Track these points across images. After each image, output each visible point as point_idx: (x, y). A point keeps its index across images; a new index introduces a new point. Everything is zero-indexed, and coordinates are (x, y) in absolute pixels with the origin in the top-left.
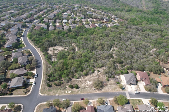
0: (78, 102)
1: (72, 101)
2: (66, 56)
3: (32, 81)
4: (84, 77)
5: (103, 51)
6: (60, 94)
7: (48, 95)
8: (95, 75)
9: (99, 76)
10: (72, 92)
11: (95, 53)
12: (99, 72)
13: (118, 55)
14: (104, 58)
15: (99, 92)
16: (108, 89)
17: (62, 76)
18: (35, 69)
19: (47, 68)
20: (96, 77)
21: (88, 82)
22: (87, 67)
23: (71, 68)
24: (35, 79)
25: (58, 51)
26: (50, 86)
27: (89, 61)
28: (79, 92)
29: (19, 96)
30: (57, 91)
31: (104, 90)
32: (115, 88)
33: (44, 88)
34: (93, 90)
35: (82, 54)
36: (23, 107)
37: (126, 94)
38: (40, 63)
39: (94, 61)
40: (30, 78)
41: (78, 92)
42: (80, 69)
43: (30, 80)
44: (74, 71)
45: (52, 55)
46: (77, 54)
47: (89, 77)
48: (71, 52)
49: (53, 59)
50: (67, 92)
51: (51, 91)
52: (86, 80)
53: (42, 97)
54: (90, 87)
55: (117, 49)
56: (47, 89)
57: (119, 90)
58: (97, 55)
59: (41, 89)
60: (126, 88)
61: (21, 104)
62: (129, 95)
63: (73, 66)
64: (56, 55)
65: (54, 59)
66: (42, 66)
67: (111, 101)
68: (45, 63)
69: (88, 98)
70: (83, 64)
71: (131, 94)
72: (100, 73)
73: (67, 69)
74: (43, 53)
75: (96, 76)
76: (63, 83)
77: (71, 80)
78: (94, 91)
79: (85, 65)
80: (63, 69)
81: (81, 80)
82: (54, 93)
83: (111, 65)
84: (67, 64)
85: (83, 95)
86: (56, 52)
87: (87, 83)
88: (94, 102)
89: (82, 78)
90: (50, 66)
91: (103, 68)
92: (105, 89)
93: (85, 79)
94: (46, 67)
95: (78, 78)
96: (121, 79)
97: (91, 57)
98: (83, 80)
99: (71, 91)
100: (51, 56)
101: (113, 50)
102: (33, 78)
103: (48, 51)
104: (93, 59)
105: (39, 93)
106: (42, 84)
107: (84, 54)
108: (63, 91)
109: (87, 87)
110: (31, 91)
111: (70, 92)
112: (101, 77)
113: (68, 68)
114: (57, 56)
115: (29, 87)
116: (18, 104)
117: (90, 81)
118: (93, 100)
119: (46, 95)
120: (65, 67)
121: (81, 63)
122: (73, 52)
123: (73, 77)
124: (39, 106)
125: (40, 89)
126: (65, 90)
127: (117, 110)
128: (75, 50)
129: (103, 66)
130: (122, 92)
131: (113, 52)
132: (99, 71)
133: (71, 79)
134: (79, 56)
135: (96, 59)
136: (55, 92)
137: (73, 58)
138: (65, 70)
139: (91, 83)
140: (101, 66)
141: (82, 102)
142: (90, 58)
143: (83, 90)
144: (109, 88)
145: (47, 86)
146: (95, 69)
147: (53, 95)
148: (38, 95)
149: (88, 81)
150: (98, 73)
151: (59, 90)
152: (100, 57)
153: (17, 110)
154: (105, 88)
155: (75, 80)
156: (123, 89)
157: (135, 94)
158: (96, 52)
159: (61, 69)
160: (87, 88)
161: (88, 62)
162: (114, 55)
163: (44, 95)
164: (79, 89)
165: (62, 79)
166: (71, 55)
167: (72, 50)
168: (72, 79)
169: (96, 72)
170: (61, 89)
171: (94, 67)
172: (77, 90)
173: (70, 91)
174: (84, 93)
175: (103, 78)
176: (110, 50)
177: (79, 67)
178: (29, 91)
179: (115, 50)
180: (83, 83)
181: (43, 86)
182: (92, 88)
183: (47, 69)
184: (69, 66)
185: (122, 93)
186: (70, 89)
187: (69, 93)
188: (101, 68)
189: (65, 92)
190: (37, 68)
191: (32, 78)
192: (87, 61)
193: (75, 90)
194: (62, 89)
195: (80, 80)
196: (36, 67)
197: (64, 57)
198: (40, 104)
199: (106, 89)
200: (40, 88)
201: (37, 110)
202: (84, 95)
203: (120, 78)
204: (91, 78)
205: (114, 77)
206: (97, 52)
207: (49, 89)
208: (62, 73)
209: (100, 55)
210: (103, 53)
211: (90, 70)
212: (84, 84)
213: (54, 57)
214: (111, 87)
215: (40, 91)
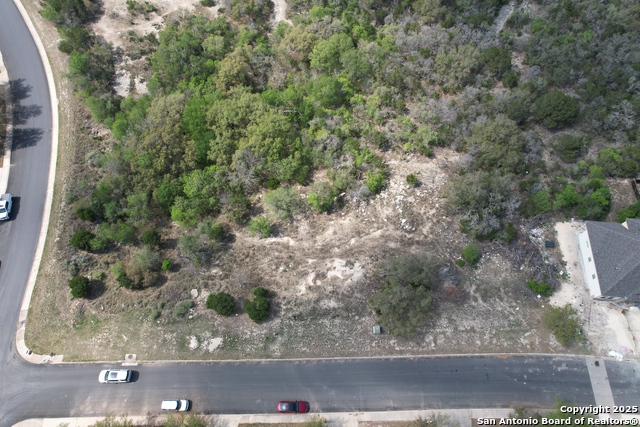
1: (223, 417)
2: (209, 63)
4: (312, 225)
5: (452, 24)
6: (150, 359)
7: (74, 357)
8: (385, 212)
9: (415, 222)
10: (231, 343)
11: (399, 43)
12: (418, 185)
13: (549, 66)
14: (451, 83)
16: (473, 330)
17: (175, 211)
18: (2, 154)
19: (82, 141)
20: (391, 227)
21: (337, 269)
22: (339, 151)
23: (230, 162)
25: (158, 19)
26: (89, 290)
27: (356, 98)
28: (276, 348)
30: (135, 335)
32: (516, 329)
33: (53, 307)
34: (365, 332)
35: (309, 49)
37: (587, 376)
38: (36, 111)
39: (387, 101)
41: (265, 348)
42: (292, 162)
44: (248, 180)
45: (119, 53)
46: (282, 45)
47: (346, 221)
48: (241, 27)
49: (124, 81)
50: (193, 344)
51: (95, 330)
52: (325, 252)
54: (351, 305)
55: (544, 14)
56: (67, 310)
57: (546, 347)
58: (412, 59)
59: (30, 311)
60: (590, 332)
62: (614, 386)
63: (242, 144)
64: (143, 53)
65: (133, 77)
66: (51, 131)
68: (68, 112)
69: (333, 393)
70: (312, 123)
71: (628, 385)
72: (424, 200)
73: (203, 163)
75: (394, 221)
76: (174, 268)
77: (232, 238)
78: (372, 339)
79: (323, 134)
80: (173, 167)
81: (292, 243)
82: (115, 347)
83: (504, 142)
84: (204, 128)
85: (300, 367)
86: (145, 28)
87: (330, 274)
89: (304, 227)
90: (103, 132)
91: (441, 155)
92: (449, 331)
93: (320, 240)
94: (71, 139)
95: (274, 231)
96: (560, 255)
97: (371, 72)
98: (306, 244)
99: (225, 334)
100: (112, 62)
101: (510, 23)
103: (95, 19)
104: (384, 89)
106: (39, 276)
107: (323, 48)
108: (168, 336)
109: (332, 304)
111: (217, 342)
112: (425, 230)
113: (211, 156)
114: (153, 56)
117: (350, 256)
118: (366, 416)
119: (58, 359)
120: (191, 147)
121: (300, 119)
122: (252, 29)
125: (23, 317)
126: (183, 328)
128: (266, 17)
129: (442, 144)
130: (559, 363)
131: (513, 36)
132: (414, 181)
133: (224, 237)
134: (294, 63)
135: (404, 88)
136: (119, 337)
137: (252, 80)
138: (189, 170)
139: (357, 273)
140: (432, 143)
142: (359, 82)
143: (301, 330)
144: (477, 324)
145: (68, 291)
146: (393, 161)
149: (341, 256)
150: (411, 199)
151: (146, 326)
152: (426, 69)
154: (451, 321)
155: (256, 241)
158: (401, 33)
159: (160, 163)
160: (326, 313)
161: (348, 106)
162: (517, 61)
163: (46, 358)
164: (276, 323)
165: (173, 236)
166: (238, 49)
167: (249, 11)
168: (238, 234)
169: (397, 186)
170: (158, 316)
171: (385, 145)
172: (263, 329)
173: (215, 334)
174: (306, 355)
176: (491, 22)
177: (283, 153)
179: (526, 21)
180: (305, 274)
181: (42, 293)
182: (361, 315)
183: (79, 158)
184: (217, 147)
185: (564, 367)
186: (219, 320)
187: (211, 348)
188: (431, 156)
189: (183, 344)
190: (13, 148)
192: (340, 100)
193: (247, 327)
194: (165, 312)
195: (287, 247)
196: (8, 143)
197: (194, 66)
199: (456, 329)
200: (26, 306)
202: (304, 375)
203: (552, 244)
204: (359, 233)
205: (514, 237)
206: (407, 31)
207: (81, 311)
208: (170, 194)
209: (427, 54)
210: (451, 37)
211: (357, 173)
212: (312, 276)
213: (131, 62)
214: (487, 315)
215: (23, 328)
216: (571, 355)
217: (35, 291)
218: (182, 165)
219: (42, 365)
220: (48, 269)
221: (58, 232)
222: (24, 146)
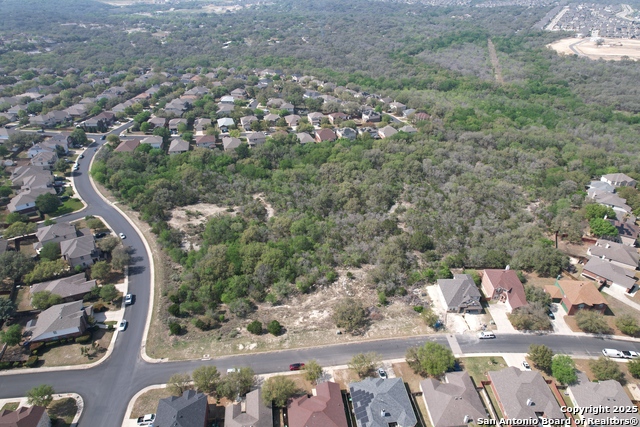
0: (284, 377)
1: (261, 376)
2: (236, 234)
3: (115, 316)
4: (299, 299)
5: (364, 213)
6: (217, 355)
7: (174, 359)
8: (337, 290)
9: (354, 292)
10: (261, 345)
11: (337, 222)
12: (354, 278)
13: (417, 225)
14: (366, 236)
15: (357, 340)
16: (388, 329)
17: (223, 297)
18: (124, 278)
19: (166, 273)
20: (341, 296)
21: (315, 314)
22: (310, 266)
23: (253, 271)
24: (123, 310)
25: (204, 218)
26: (179, 331)
27: (317, 245)
28: (286, 345)
29: (68, 368)
30: (208, 347)
31: (372, 334)
32: (409, 327)
33: (160, 339)
34: (332, 334)
35: (288, 227)
36: (82, 404)
37: (447, 341)
38: (141, 259)
39: (333, 245)
40: (105, 309)
41: (280, 346)
42: (285, 271)
43: (107, 313)
44: (264, 280)
45: (183, 233)
46: (274, 226)
47: (318, 296)
48: (251, 219)
49: (187, 246)
50: (241, 347)
51: (185, 347)
52: (308, 308)
53: (151, 366)
54: (323, 327)
55: (414, 206)
56: (168, 340)
57: (426, 332)
58: (345, 228)
59: (147, 341)
60: (447, 325)
61: (74, 396)
62: (460, 344)
63: (259, 263)
64: (196, 233)
65: (191, 243)
66: (149, 267)
67: (398, 366)
68: (158, 258)
69: (319, 360)
70: (294, 255)
71: (467, 343)
72: (357, 284)
73: (238, 273)
74: (151, 225)
75: (342, 293)
76: (227, 321)
77: (256, 308)
78: (337, 337)
79: (302, 259)
80: (223, 275)
81: (289, 307)
82: (197, 352)
83: (394, 253)
84: (238, 257)
85: (300, 352)
86: (196, 222)
87: (311, 317)
88: (338, 374)
89: (295, 300)
90: (178, 267)
91: (365, 267)
92: (376, 330)
93: (304, 305)
94: (162, 270)
95: (279, 303)
96: (430, 298)
97: (323, 233)
98: (297, 307)
99: (257, 342)
100: (179, 236)
101: (397, 211)
102: (119, 307)
103: (168, 220)
104: (331, 240)
105: (139, 356)
106: (151, 326)
107: (296, 224)
108: (227, 346)
109: (314, 327)
110: (110, 349)
111: (254, 345)
112: (359, 295)
113: (243, 269)
114: (202, 233)
115: (104, 338)
116: (66, 396)
117: (321, 309)
118: (337, 368)
119: (166, 360)
120: (232, 266)
121: (288, 254)
122: (257, 220)
123: (261, 300)
124: (140, 397)
125: (144, 343)
126: (234, 341)
127: (421, 394)
128: (264, 215)
129: (365, 262)
130: (433, 338)
131: (399, 217)
132: (351, 276)
133: (253, 307)
134: (281, 233)
135: (341, 240)
136: (199, 348)
137: (259, 238)
138: (231, 276)
139: (326, 314)
140: (359, 261)
141: (296, 375)
142: (317, 238)
143: (298, 337)
144: (389, 326)
145: (169, 332)
146: (339, 270)
147: (192, 358)
148: (138, 361)
149: (316, 309)
150: (350, 284)
151: (214, 343)
152: (353, 232)
153: (62, 415)
154: (376, 327)
155: (269, 308)
156: (438, 326)
157: (478, 340)
158: (338, 219)
159: (217, 271)
160: (311, 330)
161: (313, 250)
162: (401, 226)
163: (159, 360)
164: (285, 336)
165: (223, 309)
166: (251, 227)
167: (255, 212)
168: (259, 306)
169: (343, 279)
170: (220, 338)
171: (335, 264)
172: (279, 338)
173: (252, 342)
174: (302, 346)
175: (369, 298)
176: (386, 211)
177: (281, 265)
178: (105, 350)
179: (405, 210)
180: (298, 318)
181: (153, 333)
182: (329, 329)
183: (167, 277)
184: (247, 262)
185: (436, 339)
186: (254, 336)
187: (251, 348)
188: (359, 267)
189: (235, 348)
190: (129, 275)
191: (111, 307)
192: (308, 247)
193: (270, 338)
194: (223, 337)
195: (286, 309)
196: (126, 273)
197: (228, 235)
198: (145, 390)
199: (379, 329)
200: (145, 339)
201: (134, 409)
202: (302, 354)
203: (425, 295)
204: (324, 300)
205: (405, 293)
206: (341, 218)
207: (176, 340)
208: (222, 287)
209: (352, 226)
210: (365, 219)
211: (321, 274)
212: (302, 318)
213: (190, 237)
214: (394, 323)
215: (144, 348)
216: (438, 334)
217: (149, 333)
218: (227, 274)
219: (157, 363)
220: (155, 323)
221: (159, 308)
222: (135, 274)
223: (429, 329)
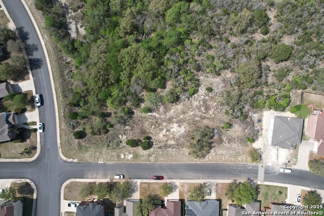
0: (149, 184)
1: (135, 180)
3: (32, 116)
4: (165, 108)
6: (108, 161)
7: (81, 160)
8: (196, 103)
9: (207, 108)
10: (136, 156)
12: (211, 90)
15: (198, 161)
16: (222, 154)
18: (28, 73)
20: (197, 110)
21: (175, 128)
24: (37, 110)
26: (81, 135)
28: (152, 159)
30: (101, 153)
31: (210, 158)
32: (238, 154)
33: (68, 141)
34: (184, 154)
36: (35, 187)
37: (258, 170)
39: (202, 44)
40: (24, 110)
41: (148, 159)
42: (157, 81)
43: (27, 114)
45: (66, 7)
47: (179, 107)
50: (122, 156)
51: (86, 151)
52: (170, 120)
54: (179, 143)
56: (74, 143)
57: (246, 161)
59: (61, 143)
60: (264, 156)
61: (28, 181)
62: (265, 173)
64: (79, 7)
65: (76, 24)
67: (220, 186)
69: (171, 174)
70: (166, 57)
71: (270, 173)
72: (212, 98)
75: (198, 108)
76: (112, 126)
77: (133, 113)
78: (186, 156)
80: (106, 84)
81: (157, 115)
82: (94, 157)
85: (160, 165)
87: (172, 130)
88: (182, 186)
89: (162, 109)
90: (69, 60)
91: (223, 74)
92: (214, 154)
93: (168, 115)
94: (56, 65)
95: (150, 110)
96: (262, 126)
98: (163, 116)
99: (133, 153)
102: (33, 107)
105: (58, 155)
106: (60, 130)
108: (113, 154)
109: (172, 142)
110: (39, 146)
111: (131, 156)
112: (211, 112)
113: (122, 78)
114: (84, 10)
115: (31, 137)
116: (23, 180)
117: (180, 122)
118: (182, 181)
119: (76, 160)
120: (112, 74)
123: (137, 106)
124: (66, 187)
125: (59, 145)
126: (118, 151)
127: (226, 210)
130: (249, 166)
133: (130, 113)
136: (95, 154)
138: (112, 85)
139: (182, 130)
141: (157, 183)
143: (161, 153)
144: (224, 152)
146: (201, 77)
147: (91, 160)
148: (59, 159)
149: (176, 123)
150: (207, 98)
151: (104, 150)
153: (26, 194)
154: (215, 151)
155: (143, 115)
157: (277, 173)
159: (100, 84)
160: (170, 146)
163: (71, 160)
164: (152, 150)
165: (109, 111)
168: (135, 111)
169: (202, 91)
170: (109, 146)
172: (147, 152)
173: (130, 153)
174: (162, 161)
175: (216, 116)
178: (35, 148)
180: (162, 130)
181: (63, 136)
182: (182, 147)
183: (62, 76)
185: (251, 167)
186: (131, 148)
187: (129, 158)
188: (219, 75)
189: (119, 157)
190: (32, 70)
191: (29, 108)
193: (140, 150)
194: (110, 144)
195: (155, 117)
196: (28, 67)
198: (68, 182)
199: (216, 154)
200: (59, 141)
201: (65, 194)
202: (162, 168)
203: (260, 121)
204: (184, 113)
207: (80, 144)
208: (106, 96)
211: (185, 85)
212: (165, 130)
213: (73, 14)
214: (228, 149)
215: (60, 149)
216: (254, 164)
217: (60, 136)
218: (109, 82)
219: (70, 162)
220: (63, 127)
221: (62, 111)
222: (36, 68)
223: (249, 159)
